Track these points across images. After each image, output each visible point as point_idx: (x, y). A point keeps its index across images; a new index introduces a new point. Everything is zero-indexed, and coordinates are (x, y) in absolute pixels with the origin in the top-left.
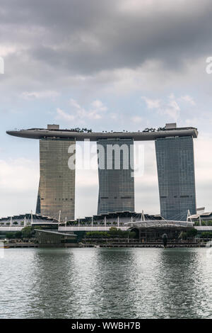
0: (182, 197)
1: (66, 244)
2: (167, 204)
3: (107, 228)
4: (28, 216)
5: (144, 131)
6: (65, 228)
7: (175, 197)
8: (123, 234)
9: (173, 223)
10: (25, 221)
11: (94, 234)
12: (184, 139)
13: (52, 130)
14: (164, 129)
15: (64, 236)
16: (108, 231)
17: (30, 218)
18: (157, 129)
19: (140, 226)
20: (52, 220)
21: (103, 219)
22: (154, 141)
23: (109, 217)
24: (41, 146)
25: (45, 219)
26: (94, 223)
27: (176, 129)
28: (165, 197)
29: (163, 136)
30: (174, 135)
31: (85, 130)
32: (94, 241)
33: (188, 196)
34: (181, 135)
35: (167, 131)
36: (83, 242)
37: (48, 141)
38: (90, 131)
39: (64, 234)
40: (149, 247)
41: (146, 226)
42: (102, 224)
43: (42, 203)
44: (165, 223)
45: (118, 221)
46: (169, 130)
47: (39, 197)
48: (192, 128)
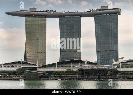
0: (109, 51)
1: (42, 78)
2: (101, 55)
3: (65, 69)
4: (20, 62)
5: (88, 11)
6: (41, 69)
7: (106, 51)
8: (75, 73)
9: (104, 66)
10: (18, 65)
11: (57, 73)
12: (113, 16)
13: (32, 11)
14: (100, 10)
15: (40, 74)
16: (65, 71)
17: (21, 63)
18: (96, 10)
19: (84, 68)
20: (33, 64)
21: (63, 64)
22: (94, 17)
23: (66, 63)
24: (26, 21)
25: (29, 64)
26: (58, 67)
27: (107, 9)
28: (100, 51)
29: (100, 14)
30: (106, 13)
31: (52, 11)
32: (58, 77)
33: (114, 51)
34: (110, 13)
35: (102, 11)
36: (52, 77)
37: (30, 18)
38: (55, 12)
39: (40, 73)
40: (90, 80)
41: (88, 68)
42: (62, 67)
43: (28, 55)
44: (100, 66)
45: (72, 65)
46: (103, 10)
47: (25, 51)
48: (118, 9)
